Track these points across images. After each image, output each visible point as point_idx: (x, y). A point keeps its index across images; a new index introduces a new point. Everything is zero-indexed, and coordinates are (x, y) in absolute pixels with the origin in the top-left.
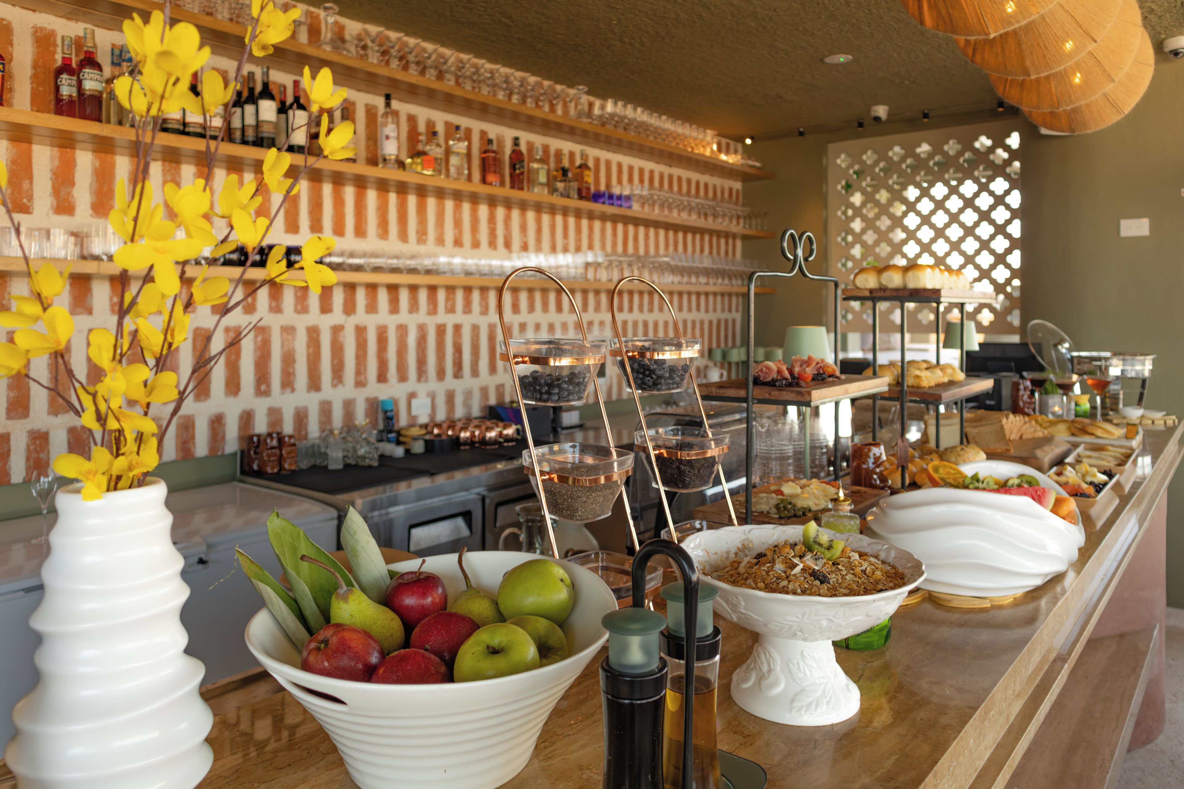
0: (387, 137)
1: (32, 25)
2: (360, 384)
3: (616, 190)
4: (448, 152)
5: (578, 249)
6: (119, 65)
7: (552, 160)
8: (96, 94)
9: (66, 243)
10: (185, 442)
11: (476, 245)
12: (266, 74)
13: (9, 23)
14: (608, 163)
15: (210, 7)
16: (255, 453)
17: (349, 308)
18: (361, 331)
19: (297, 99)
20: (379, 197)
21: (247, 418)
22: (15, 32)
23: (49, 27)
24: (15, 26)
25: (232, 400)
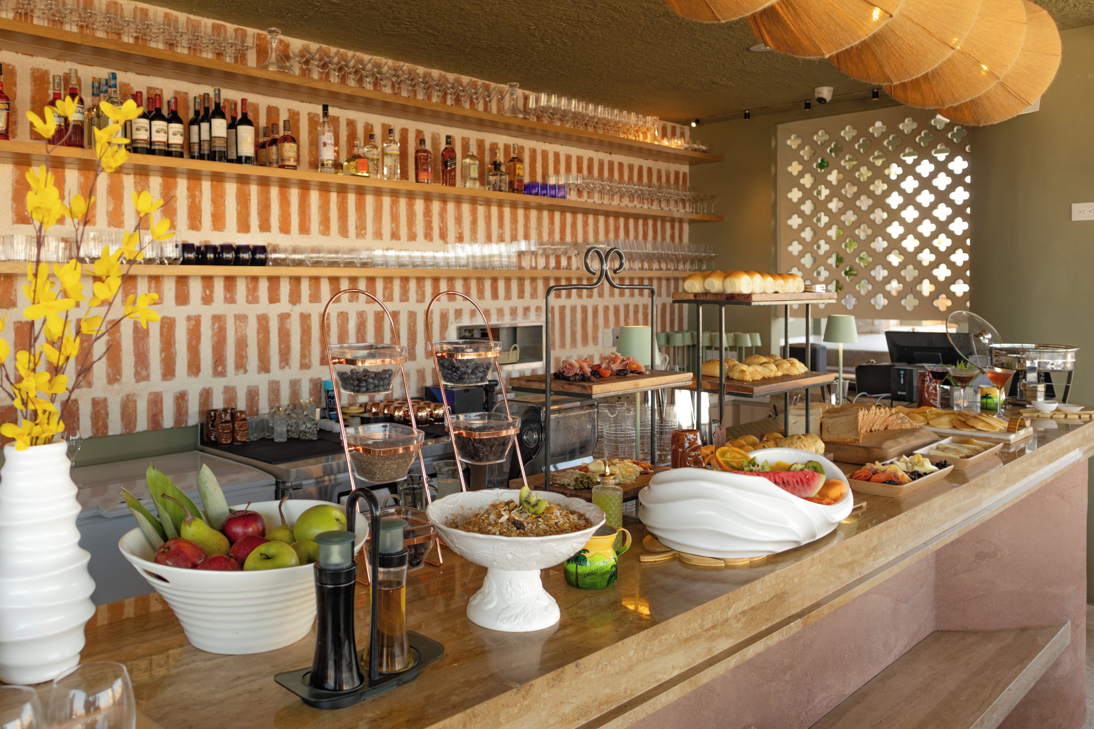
0: (325, 144)
1: (30, 67)
2: (305, 366)
3: (552, 181)
4: (384, 154)
5: (514, 238)
6: (98, 95)
7: (487, 154)
8: (79, 123)
9: (57, 247)
10: (155, 415)
11: (412, 237)
12: (218, 95)
13: (14, 67)
14: (545, 154)
15: (172, 40)
16: (213, 426)
17: (295, 298)
18: (305, 318)
19: (245, 115)
20: (321, 196)
21: (206, 395)
22: (18, 74)
23: (44, 68)
24: (19, 71)
25: (193, 379)
